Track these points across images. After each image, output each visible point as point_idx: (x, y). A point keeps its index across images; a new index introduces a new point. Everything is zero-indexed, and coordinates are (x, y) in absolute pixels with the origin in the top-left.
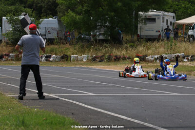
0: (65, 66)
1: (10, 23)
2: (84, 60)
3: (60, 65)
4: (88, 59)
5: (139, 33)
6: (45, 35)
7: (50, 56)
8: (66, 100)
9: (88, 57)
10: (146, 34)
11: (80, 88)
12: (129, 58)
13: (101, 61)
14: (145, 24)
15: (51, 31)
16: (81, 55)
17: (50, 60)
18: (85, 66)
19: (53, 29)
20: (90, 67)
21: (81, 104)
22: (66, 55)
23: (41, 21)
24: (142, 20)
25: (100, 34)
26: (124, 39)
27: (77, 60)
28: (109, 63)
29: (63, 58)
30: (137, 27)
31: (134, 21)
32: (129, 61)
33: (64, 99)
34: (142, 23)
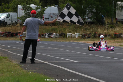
0: (62, 41)
1: (23, 10)
2: (76, 37)
3: (59, 41)
4: (79, 36)
5: (117, 17)
6: (49, 19)
7: (52, 34)
8: (56, 66)
9: (79, 34)
10: (122, 18)
11: (68, 57)
12: (109, 36)
13: (89, 37)
14: (121, 11)
15: (53, 15)
16: (74, 33)
17: (52, 36)
18: (76, 41)
19: (54, 14)
20: (80, 42)
21: (65, 69)
22: (63, 33)
23: (46, 8)
24: (119, 8)
25: (88, 18)
26: (106, 22)
27: (71, 37)
28: (94, 39)
29: (61, 35)
30: (115, 13)
31: (113, 8)
32: (109, 37)
33: (54, 65)
34: (119, 10)
